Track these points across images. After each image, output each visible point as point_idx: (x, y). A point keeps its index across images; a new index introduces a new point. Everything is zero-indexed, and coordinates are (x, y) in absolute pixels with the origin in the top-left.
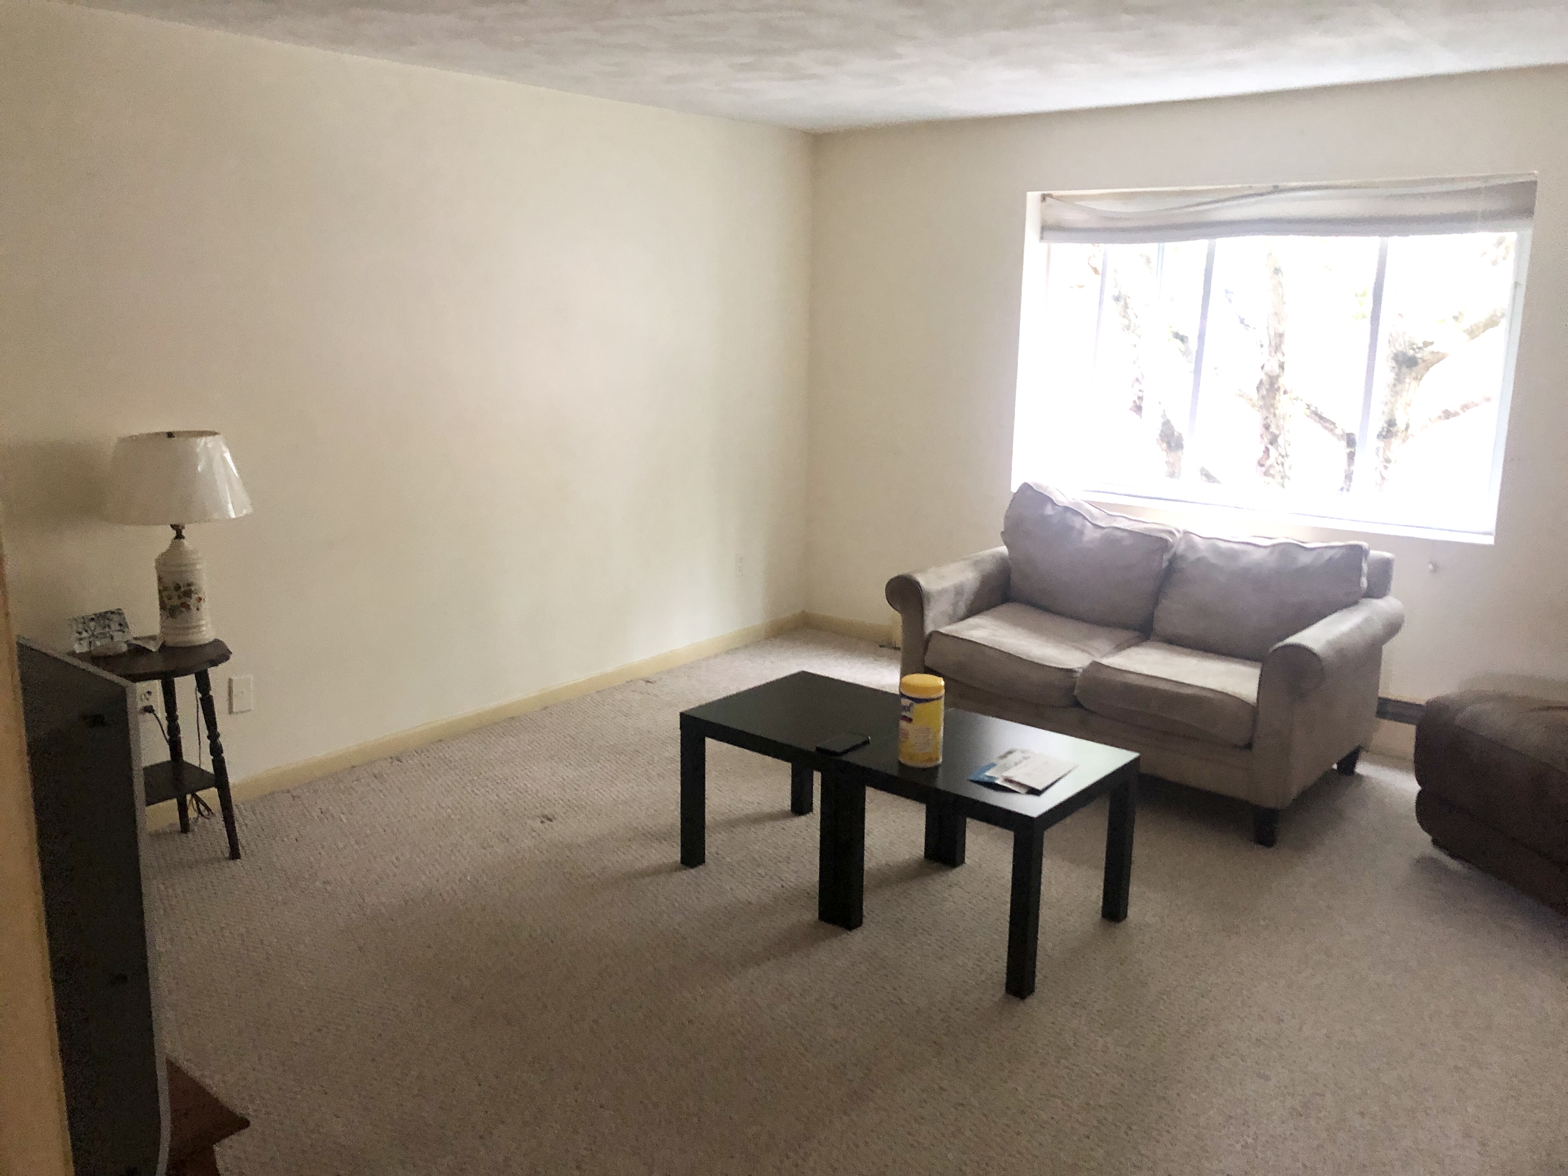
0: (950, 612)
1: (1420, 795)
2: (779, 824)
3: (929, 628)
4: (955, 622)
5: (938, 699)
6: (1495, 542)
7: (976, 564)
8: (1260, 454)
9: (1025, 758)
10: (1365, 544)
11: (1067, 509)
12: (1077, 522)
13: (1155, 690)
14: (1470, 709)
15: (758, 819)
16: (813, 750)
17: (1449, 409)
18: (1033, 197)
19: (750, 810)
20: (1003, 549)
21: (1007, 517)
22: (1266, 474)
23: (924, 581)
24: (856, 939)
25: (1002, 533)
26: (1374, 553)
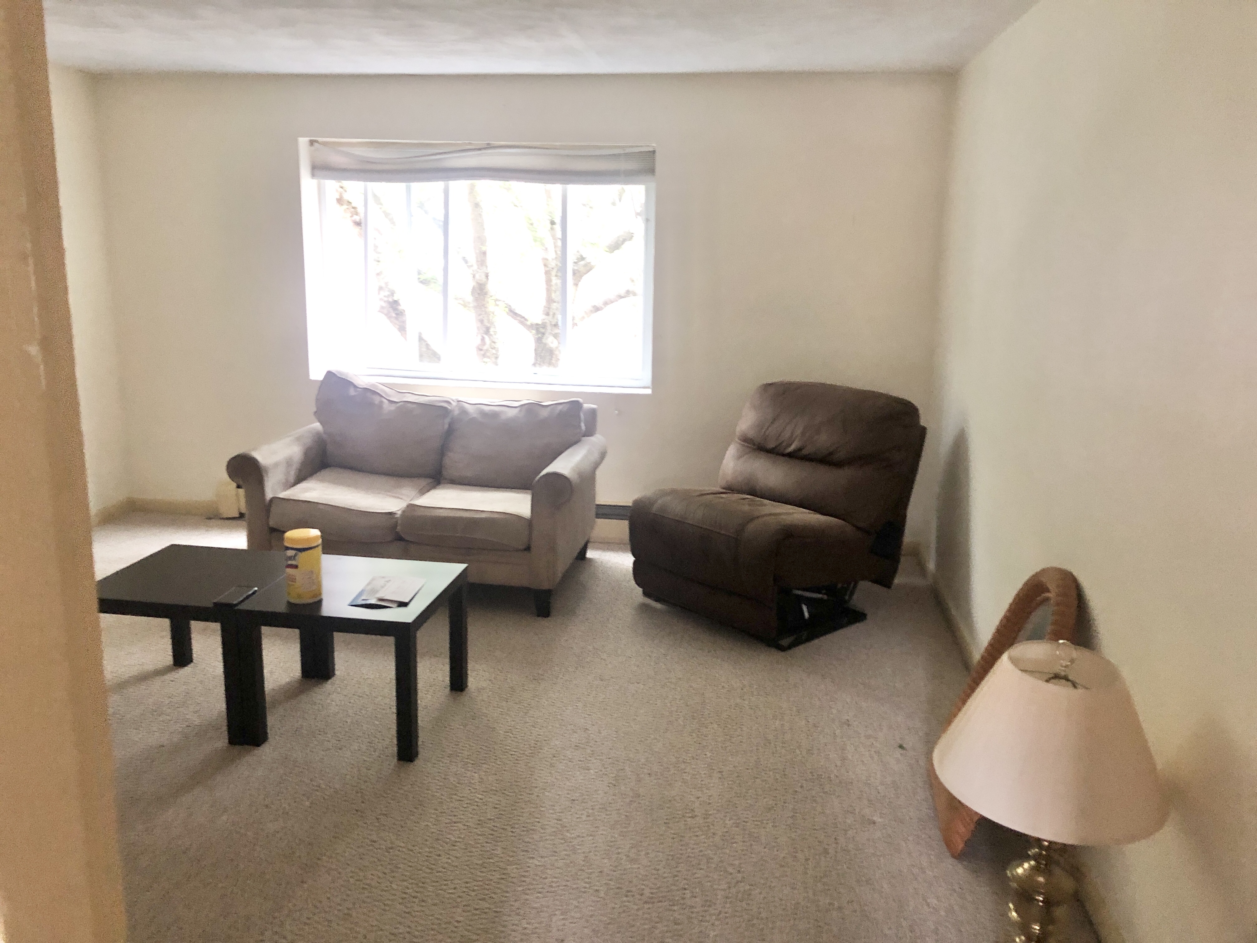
0: (284, 481)
1: (635, 563)
2: (168, 677)
3: (269, 495)
4: (288, 489)
5: (317, 546)
6: (652, 392)
7: (298, 439)
8: (479, 341)
9: (388, 582)
10: (580, 400)
11: (366, 389)
12: (377, 399)
13: (461, 519)
14: (659, 502)
15: (144, 678)
16: (211, 605)
17: (597, 305)
18: (303, 142)
19: (134, 671)
20: (317, 426)
21: (317, 400)
22: (484, 356)
23: (262, 456)
24: (266, 752)
25: (316, 412)
26: (586, 406)
